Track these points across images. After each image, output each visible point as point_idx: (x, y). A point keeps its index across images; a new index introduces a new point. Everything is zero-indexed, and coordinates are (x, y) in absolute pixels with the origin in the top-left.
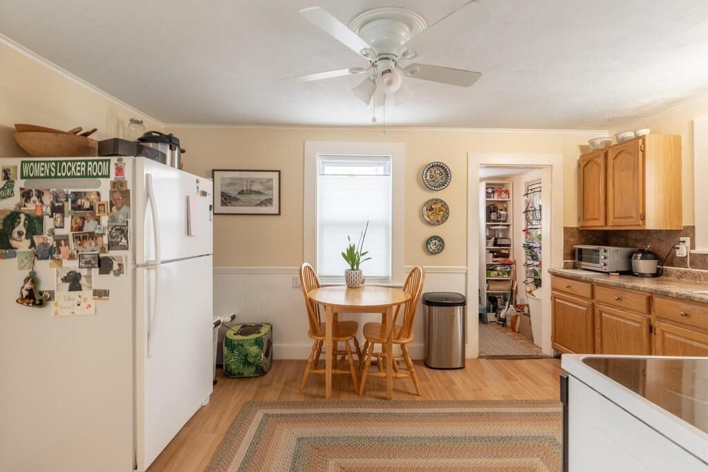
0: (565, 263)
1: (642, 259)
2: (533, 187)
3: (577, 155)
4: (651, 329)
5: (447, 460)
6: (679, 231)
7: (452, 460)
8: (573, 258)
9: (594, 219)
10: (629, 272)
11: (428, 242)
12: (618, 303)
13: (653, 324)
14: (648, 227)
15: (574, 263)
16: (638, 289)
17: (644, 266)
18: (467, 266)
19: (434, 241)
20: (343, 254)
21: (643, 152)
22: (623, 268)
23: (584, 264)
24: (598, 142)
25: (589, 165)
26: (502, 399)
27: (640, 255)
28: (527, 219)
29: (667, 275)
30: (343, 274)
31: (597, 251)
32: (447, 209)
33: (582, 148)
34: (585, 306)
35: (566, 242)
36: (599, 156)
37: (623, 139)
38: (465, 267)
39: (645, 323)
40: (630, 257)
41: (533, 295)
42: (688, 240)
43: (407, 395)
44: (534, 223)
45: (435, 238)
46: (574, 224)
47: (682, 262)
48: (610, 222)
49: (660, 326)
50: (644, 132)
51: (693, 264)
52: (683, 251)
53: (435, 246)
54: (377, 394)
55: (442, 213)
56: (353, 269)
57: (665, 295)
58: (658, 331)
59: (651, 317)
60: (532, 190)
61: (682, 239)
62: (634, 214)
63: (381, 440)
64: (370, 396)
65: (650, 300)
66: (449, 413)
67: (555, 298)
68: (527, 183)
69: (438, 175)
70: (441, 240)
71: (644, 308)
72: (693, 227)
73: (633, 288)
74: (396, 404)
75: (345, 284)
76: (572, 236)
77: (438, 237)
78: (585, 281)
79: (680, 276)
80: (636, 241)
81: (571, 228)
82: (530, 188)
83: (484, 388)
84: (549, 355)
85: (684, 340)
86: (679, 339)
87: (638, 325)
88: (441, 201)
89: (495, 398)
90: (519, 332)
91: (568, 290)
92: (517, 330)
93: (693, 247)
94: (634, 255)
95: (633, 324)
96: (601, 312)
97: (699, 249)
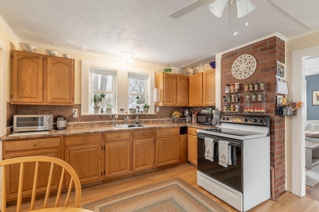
1: (62, 120)
6: (72, 106)
17: (62, 123)
21: (74, 67)
29: (70, 127)
34: (54, 153)
39: (100, 147)
42: (77, 110)
51: (81, 121)
61: (74, 110)
62: (68, 98)
71: (100, 140)
72: (80, 105)
73: (95, 133)
79: (75, 126)
86: (116, 147)
93: (80, 113)
95: (93, 149)
96: (69, 151)
97: (83, 114)
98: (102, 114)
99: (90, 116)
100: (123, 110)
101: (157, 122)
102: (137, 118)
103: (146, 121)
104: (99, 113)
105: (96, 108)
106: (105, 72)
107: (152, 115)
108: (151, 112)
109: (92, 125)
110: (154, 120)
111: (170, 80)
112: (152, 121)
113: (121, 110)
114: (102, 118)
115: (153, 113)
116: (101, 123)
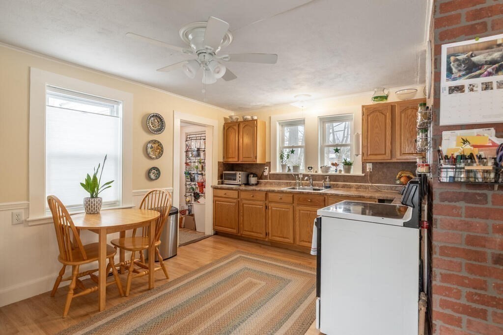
0: (219, 182)
1: (253, 177)
2: (191, 136)
3: (223, 122)
4: (266, 207)
5: (218, 298)
6: (265, 164)
7: (220, 297)
8: (222, 178)
9: (232, 158)
10: (247, 184)
11: (149, 171)
12: (252, 198)
13: (267, 205)
14: (258, 162)
15: (222, 181)
16: (262, 191)
17: (253, 180)
18: (173, 187)
19: (153, 171)
20: (82, 184)
21: (257, 127)
22: (245, 183)
23: (226, 181)
24: (234, 118)
25: (230, 129)
26: (211, 262)
27: (252, 175)
28: (187, 156)
29: (261, 184)
30: (82, 202)
31: (236, 174)
32: (162, 148)
33: (225, 119)
34: (234, 203)
35: (219, 170)
36: (235, 125)
37: (246, 119)
38: (172, 188)
39: (264, 205)
40: (248, 177)
41: (198, 202)
42: (268, 168)
43: (161, 282)
44: (192, 158)
45: (154, 168)
46: (221, 160)
47: (266, 177)
48: (241, 159)
49: (271, 205)
50: (255, 118)
51: (270, 179)
52: (266, 173)
53: (153, 174)
54: (139, 290)
55: (158, 150)
56: (92, 197)
57: (273, 191)
58: (270, 207)
59: (267, 202)
60: (190, 138)
61: (266, 167)
62: (252, 156)
63: (175, 309)
64: (135, 293)
65: (266, 194)
66: (195, 279)
67: (216, 201)
68: (186, 133)
69: (156, 123)
70: (157, 170)
71: (264, 199)
72: (270, 162)
73: (259, 191)
74: (160, 289)
75: (84, 211)
76: (221, 167)
77: (156, 168)
78: (235, 190)
79: (266, 184)
80: (247, 168)
81: (221, 162)
82: (188, 137)
83: (198, 260)
84: (211, 234)
85: (279, 209)
86: (278, 209)
87: (261, 207)
88: (159, 142)
89: (208, 263)
90: (184, 227)
91: (224, 196)
92: (183, 227)
93: (270, 171)
94: (250, 175)
95: (259, 206)
96: (243, 204)
97: (272, 172)
98: (289, 173)
99: (277, 174)
100: (312, 168)
101: (366, 188)
102: (327, 180)
103: (346, 185)
104: (286, 172)
105: (283, 166)
106: (293, 124)
107: (358, 176)
108: (357, 171)
109: (279, 184)
110: (361, 186)
111: (377, 115)
112: (357, 186)
113: (309, 168)
114: (289, 177)
115: (359, 173)
116: (287, 183)
